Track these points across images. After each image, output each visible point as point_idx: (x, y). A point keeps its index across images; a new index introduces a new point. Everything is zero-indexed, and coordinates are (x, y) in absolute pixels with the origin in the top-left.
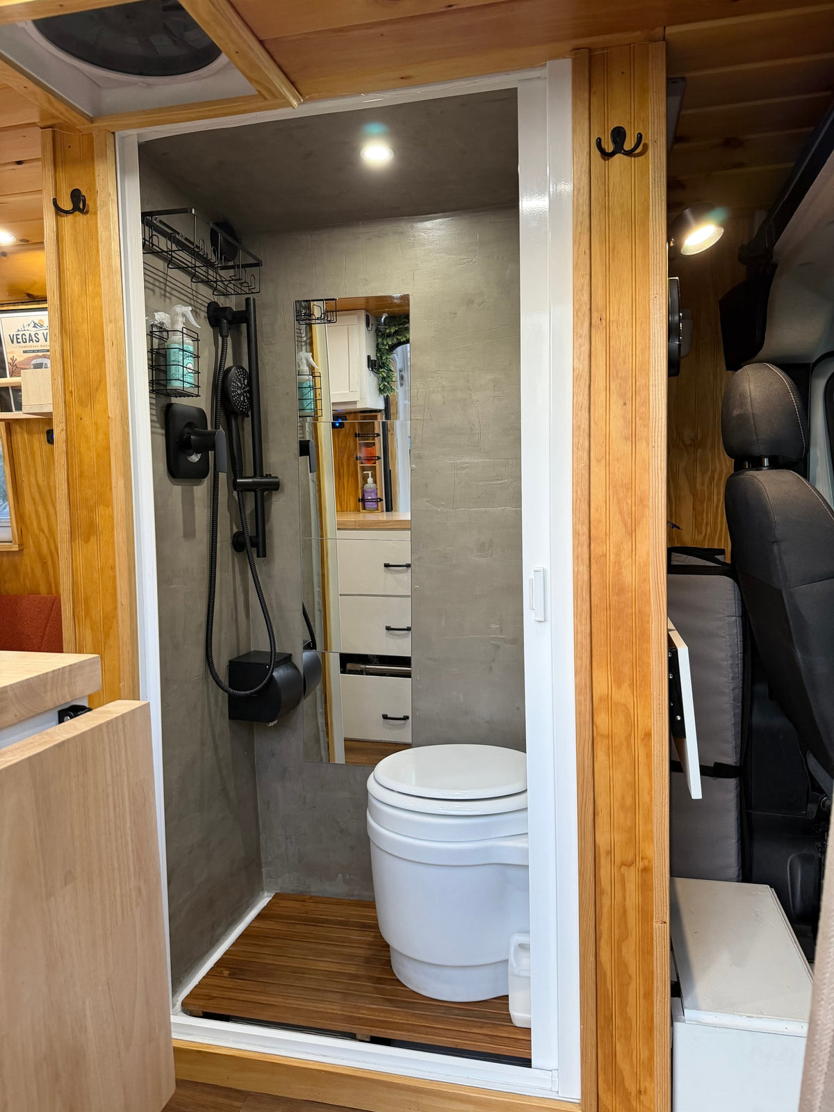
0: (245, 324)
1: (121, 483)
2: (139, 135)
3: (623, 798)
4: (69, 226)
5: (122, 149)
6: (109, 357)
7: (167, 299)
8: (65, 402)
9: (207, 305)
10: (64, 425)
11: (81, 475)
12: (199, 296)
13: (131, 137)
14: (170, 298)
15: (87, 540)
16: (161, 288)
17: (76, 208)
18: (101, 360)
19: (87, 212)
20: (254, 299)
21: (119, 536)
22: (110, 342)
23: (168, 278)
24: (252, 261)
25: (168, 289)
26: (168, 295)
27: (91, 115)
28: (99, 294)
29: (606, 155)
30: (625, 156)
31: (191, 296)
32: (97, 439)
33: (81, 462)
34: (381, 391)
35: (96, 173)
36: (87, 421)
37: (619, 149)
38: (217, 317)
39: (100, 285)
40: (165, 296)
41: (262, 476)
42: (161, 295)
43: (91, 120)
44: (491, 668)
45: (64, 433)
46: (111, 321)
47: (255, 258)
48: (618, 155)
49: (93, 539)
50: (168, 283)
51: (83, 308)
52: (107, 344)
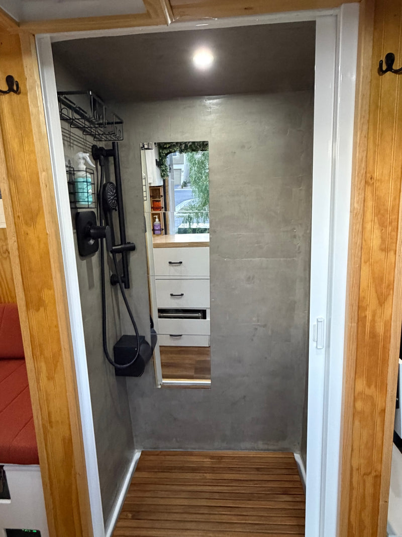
0: (112, 157)
1: (58, 276)
2: (51, 38)
3: (367, 442)
4: (6, 102)
5: (40, 47)
6: (44, 194)
7: (72, 148)
8: (15, 223)
9: (91, 147)
10: (16, 239)
11: (30, 270)
12: (87, 143)
13: (46, 38)
14: (73, 147)
15: (38, 310)
16: (68, 141)
17: (11, 89)
18: (38, 196)
19: (19, 93)
20: (117, 143)
21: (60, 308)
22: (44, 185)
23: (72, 134)
24: (118, 121)
25: (72, 141)
26: (72, 145)
27: (17, 20)
28: (33, 152)
29: (381, 72)
30: (393, 74)
31: (83, 143)
32: (39, 247)
33: (30, 262)
34: (162, 176)
35: (25, 66)
36: (32, 236)
37: (390, 68)
38: (97, 154)
39: (34, 145)
40: (70, 146)
41: (125, 244)
42: (68, 145)
43: (18, 24)
44: (252, 340)
45: (16, 243)
46: (44, 171)
47: (119, 119)
48: (389, 72)
49: (42, 309)
50: (71, 137)
51: (22, 161)
52: (42, 186)
